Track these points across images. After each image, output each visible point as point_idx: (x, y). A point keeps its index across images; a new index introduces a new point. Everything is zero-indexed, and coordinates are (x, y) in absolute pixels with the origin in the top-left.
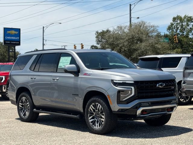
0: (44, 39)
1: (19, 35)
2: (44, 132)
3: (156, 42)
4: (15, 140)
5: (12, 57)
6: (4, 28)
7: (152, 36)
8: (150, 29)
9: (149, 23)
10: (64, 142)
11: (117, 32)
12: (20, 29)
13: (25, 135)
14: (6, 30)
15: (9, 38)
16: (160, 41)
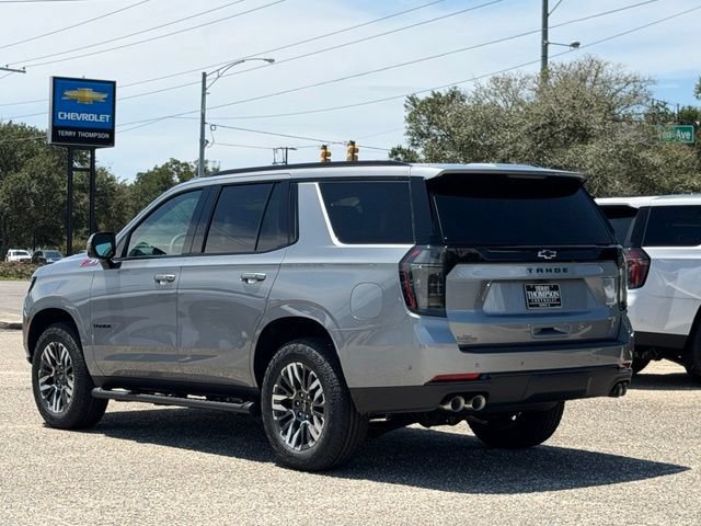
0: (206, 121)
1: (110, 106)
2: (200, 468)
3: (643, 140)
4: (98, 493)
5: (81, 188)
6: (55, 80)
7: (628, 119)
8: (620, 90)
9: (619, 66)
10: (270, 504)
11: (492, 98)
12: (114, 83)
13: (131, 477)
14: (60, 85)
15: (71, 116)
16: (659, 136)
